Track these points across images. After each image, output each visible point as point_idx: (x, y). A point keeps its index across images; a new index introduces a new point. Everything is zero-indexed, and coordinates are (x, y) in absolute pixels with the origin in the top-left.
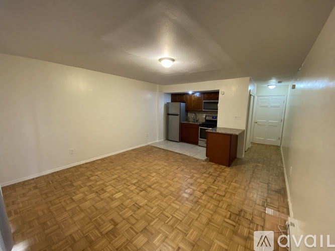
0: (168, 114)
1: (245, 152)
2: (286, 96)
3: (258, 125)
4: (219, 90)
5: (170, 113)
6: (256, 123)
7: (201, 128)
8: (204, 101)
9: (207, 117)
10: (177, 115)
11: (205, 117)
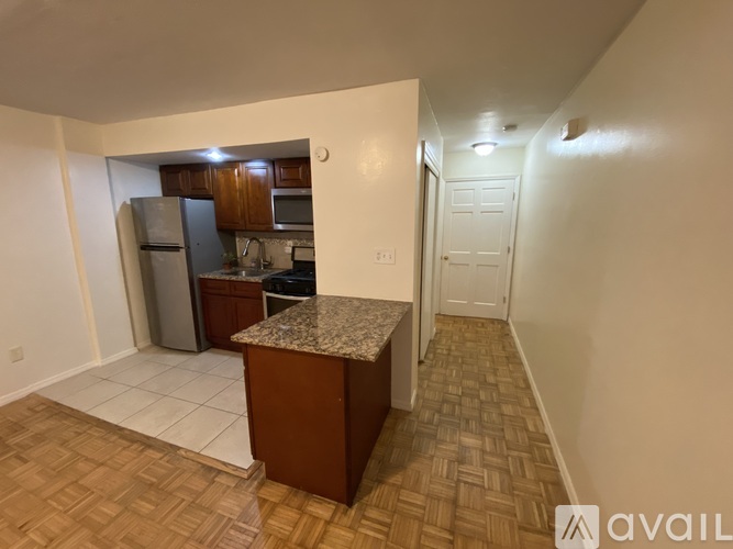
0: (146, 248)
1: (420, 362)
2: (518, 179)
3: (451, 264)
4: (307, 141)
5: (152, 241)
6: (446, 259)
7: (268, 297)
8: (274, 192)
9: (297, 252)
10: (176, 249)
11: (289, 250)
